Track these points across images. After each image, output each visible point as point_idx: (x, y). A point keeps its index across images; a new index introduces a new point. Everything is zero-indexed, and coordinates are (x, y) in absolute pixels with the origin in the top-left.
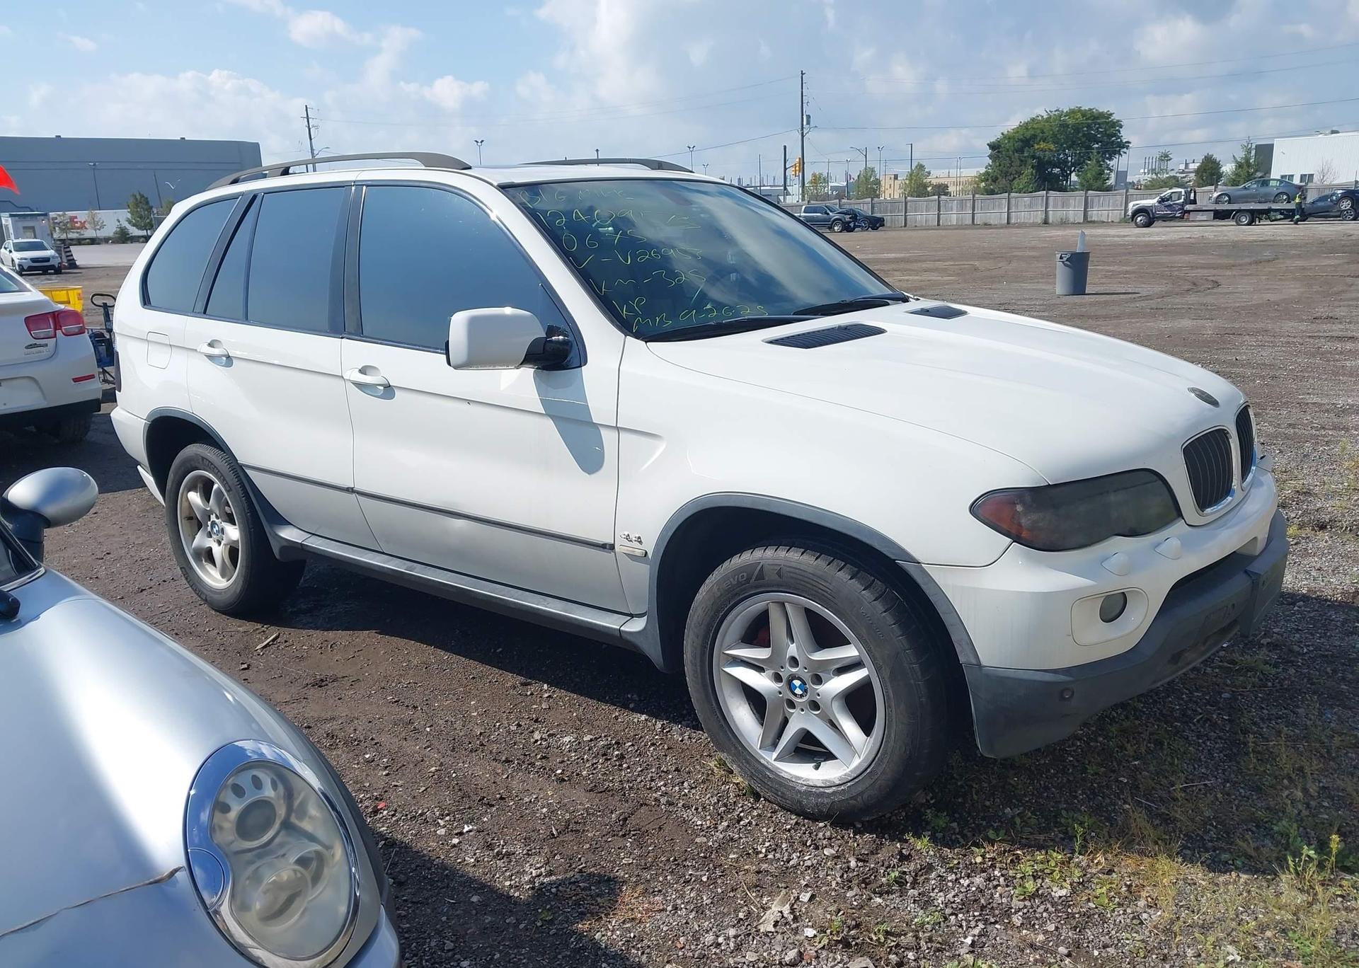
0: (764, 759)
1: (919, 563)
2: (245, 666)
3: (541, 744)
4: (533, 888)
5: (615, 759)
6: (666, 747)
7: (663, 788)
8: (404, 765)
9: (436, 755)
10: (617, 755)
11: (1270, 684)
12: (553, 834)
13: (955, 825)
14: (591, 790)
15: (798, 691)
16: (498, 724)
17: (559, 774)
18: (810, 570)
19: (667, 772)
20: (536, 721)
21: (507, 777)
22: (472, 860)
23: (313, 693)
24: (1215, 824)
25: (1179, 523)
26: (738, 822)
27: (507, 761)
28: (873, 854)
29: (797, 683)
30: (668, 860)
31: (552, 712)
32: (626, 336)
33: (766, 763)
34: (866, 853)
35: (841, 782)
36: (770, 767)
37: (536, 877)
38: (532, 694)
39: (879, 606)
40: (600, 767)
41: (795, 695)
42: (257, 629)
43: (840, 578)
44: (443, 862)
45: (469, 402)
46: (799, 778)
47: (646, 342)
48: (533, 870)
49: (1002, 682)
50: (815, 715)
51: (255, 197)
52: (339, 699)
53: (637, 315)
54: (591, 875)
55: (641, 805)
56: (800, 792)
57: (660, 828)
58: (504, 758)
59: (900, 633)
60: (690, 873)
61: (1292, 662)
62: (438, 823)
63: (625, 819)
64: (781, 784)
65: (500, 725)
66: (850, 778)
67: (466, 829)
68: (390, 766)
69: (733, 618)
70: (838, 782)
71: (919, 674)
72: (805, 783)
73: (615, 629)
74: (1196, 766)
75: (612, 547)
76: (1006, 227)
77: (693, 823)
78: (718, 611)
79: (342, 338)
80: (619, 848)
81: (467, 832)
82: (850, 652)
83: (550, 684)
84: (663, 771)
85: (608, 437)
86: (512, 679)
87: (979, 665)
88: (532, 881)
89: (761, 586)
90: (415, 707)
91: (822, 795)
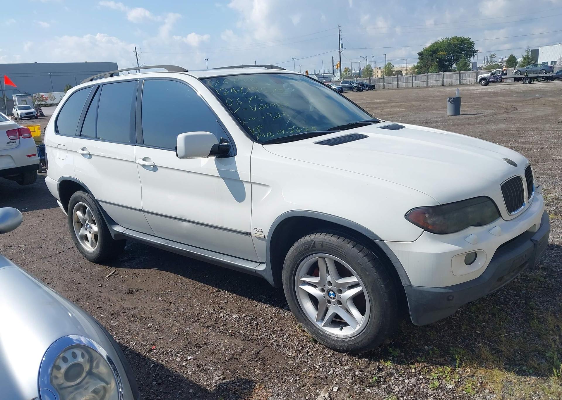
0: (318, 325)
1: (383, 240)
2: (100, 285)
3: (223, 319)
4: (216, 386)
5: (255, 325)
6: (277, 319)
7: (275, 338)
8: (164, 329)
9: (178, 324)
10: (256, 323)
11: (543, 286)
12: (226, 360)
13: (403, 354)
14: (244, 340)
15: (332, 296)
16: (205, 310)
17: (230, 332)
18: (335, 243)
19: (277, 331)
20: (222, 308)
21: (208, 334)
22: (191, 373)
23: (128, 297)
24: (519, 353)
25: (500, 220)
26: (307, 354)
27: (208, 327)
28: (366, 368)
29: (331, 293)
30: (276, 372)
31: (229, 304)
32: (253, 142)
33: (319, 328)
34: (363, 367)
35: (352, 336)
36: (321, 329)
37: (218, 380)
38: (220, 296)
39: (366, 260)
40: (248, 329)
41: (331, 298)
42: (106, 269)
43: (348, 247)
44: (178, 374)
45: (188, 172)
46: (334, 334)
47: (262, 145)
48: (217, 377)
49: (421, 293)
50: (339, 306)
51: (99, 86)
52: (139, 299)
53: (259, 133)
54: (242, 379)
55: (265, 346)
56: (334, 340)
57: (273, 357)
58: (207, 326)
59: (375, 271)
60: (285, 378)
61: (553, 276)
62: (177, 355)
63: (258, 353)
64: (326, 337)
65: (206, 310)
66: (356, 335)
67: (189, 358)
68: (158, 329)
69: (303, 265)
70: (350, 336)
71: (384, 289)
72: (336, 336)
73: (253, 269)
74: (511, 325)
75: (250, 234)
76: (426, 88)
77: (288, 354)
78: (296, 262)
79: (135, 146)
80: (255, 367)
81: (189, 359)
82: (354, 279)
83: (228, 291)
84: (275, 331)
85: (247, 186)
86: (212, 289)
87: (411, 285)
88: (216, 383)
89: (314, 251)
90: (170, 303)
91: (344, 342)
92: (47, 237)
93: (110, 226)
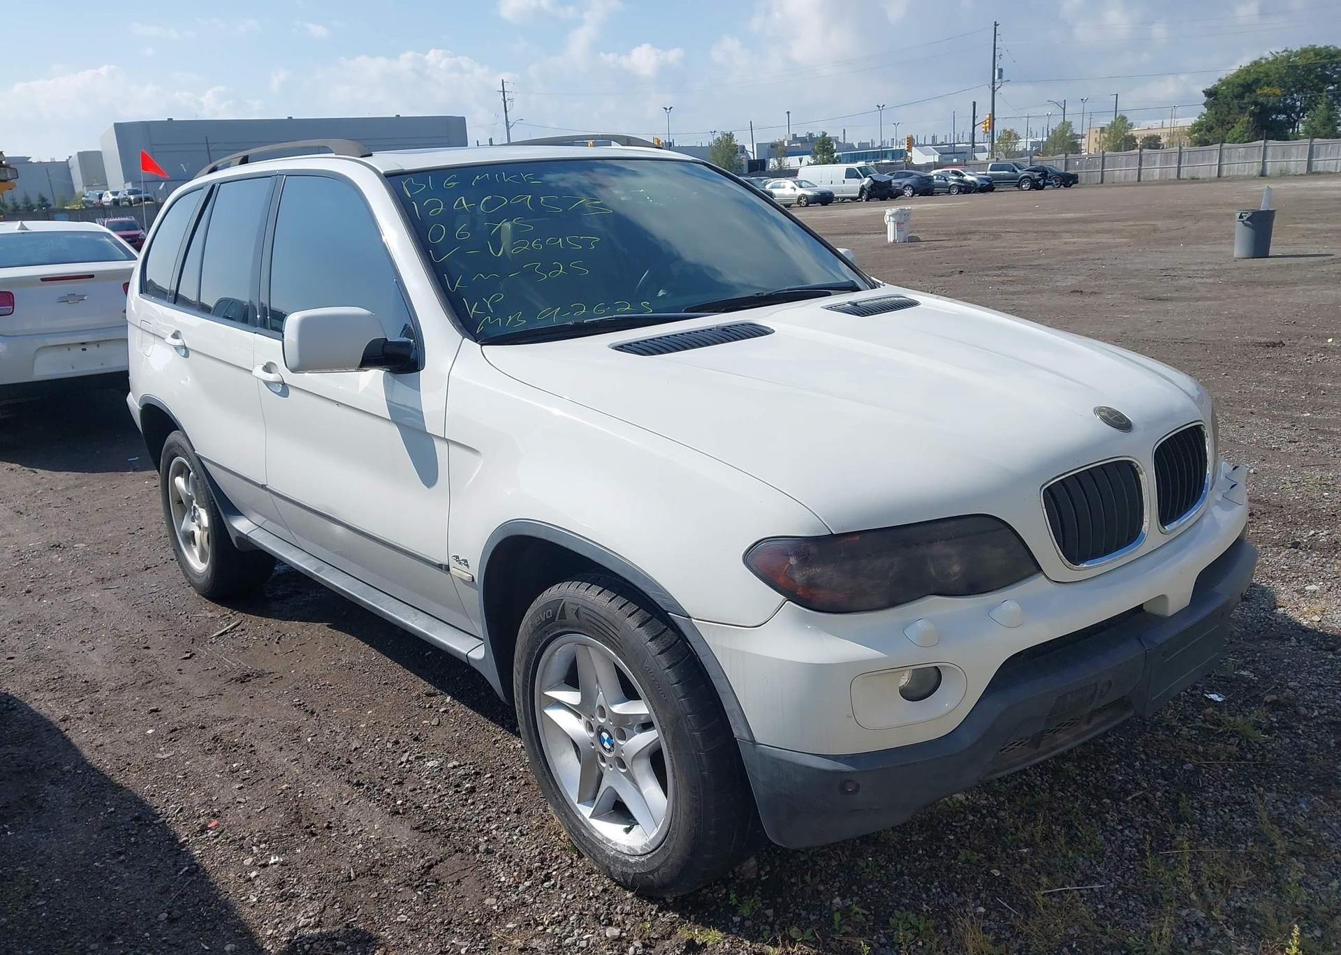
0: (581, 814)
1: (689, 617)
2: (188, 655)
3: (404, 767)
4: (289, 941)
5: (464, 792)
6: (523, 783)
7: (494, 832)
8: (262, 779)
9: (297, 770)
10: (467, 788)
11: (1249, 756)
12: (350, 877)
14: (417, 828)
15: (607, 745)
16: (378, 739)
17: (398, 805)
18: (603, 613)
19: (507, 814)
20: (416, 739)
21: (347, 804)
22: (255, 900)
23: (234, 689)
24: (1074, 946)
25: (1039, 579)
26: (543, 882)
27: (359, 784)
28: (664, 939)
29: (605, 735)
30: (442, 923)
31: (439, 730)
32: (464, 338)
33: (582, 819)
34: (656, 937)
35: (643, 853)
36: (585, 824)
37: (302, 927)
38: (431, 707)
39: (663, 661)
40: (446, 799)
41: (605, 748)
42: (225, 615)
43: (631, 624)
44: (228, 898)
45: (338, 404)
46: (609, 841)
47: (482, 345)
48: (303, 919)
49: (778, 765)
50: (622, 773)
51: (213, 186)
52: (250, 698)
53: (488, 313)
54: (357, 931)
55: (456, 851)
56: (608, 856)
57: (458, 881)
58: (355, 781)
59: (681, 695)
60: (453, 941)
61: (1291, 728)
62: (252, 850)
63: (431, 867)
64: (593, 844)
65: (379, 741)
66: (650, 850)
67: (272, 861)
68: (248, 778)
69: (548, 657)
70: (640, 852)
71: (701, 743)
72: (613, 847)
73: (464, 654)
74: (1094, 862)
75: (448, 568)
77: (497, 878)
78: (533, 649)
79: (255, 333)
80: (403, 902)
81: (272, 864)
82: (640, 708)
83: (454, 697)
84: (502, 812)
85: (440, 447)
86: (423, 686)
87: (753, 741)
88: (292, 934)
89: (565, 626)
90: (312, 713)
91: (626, 863)
92: (141, 529)
93: (227, 519)
